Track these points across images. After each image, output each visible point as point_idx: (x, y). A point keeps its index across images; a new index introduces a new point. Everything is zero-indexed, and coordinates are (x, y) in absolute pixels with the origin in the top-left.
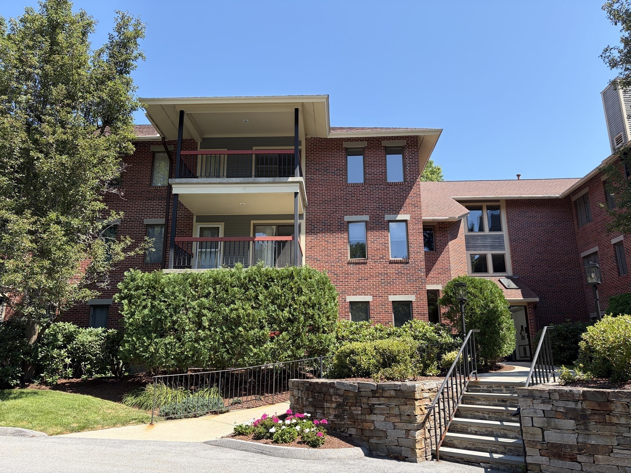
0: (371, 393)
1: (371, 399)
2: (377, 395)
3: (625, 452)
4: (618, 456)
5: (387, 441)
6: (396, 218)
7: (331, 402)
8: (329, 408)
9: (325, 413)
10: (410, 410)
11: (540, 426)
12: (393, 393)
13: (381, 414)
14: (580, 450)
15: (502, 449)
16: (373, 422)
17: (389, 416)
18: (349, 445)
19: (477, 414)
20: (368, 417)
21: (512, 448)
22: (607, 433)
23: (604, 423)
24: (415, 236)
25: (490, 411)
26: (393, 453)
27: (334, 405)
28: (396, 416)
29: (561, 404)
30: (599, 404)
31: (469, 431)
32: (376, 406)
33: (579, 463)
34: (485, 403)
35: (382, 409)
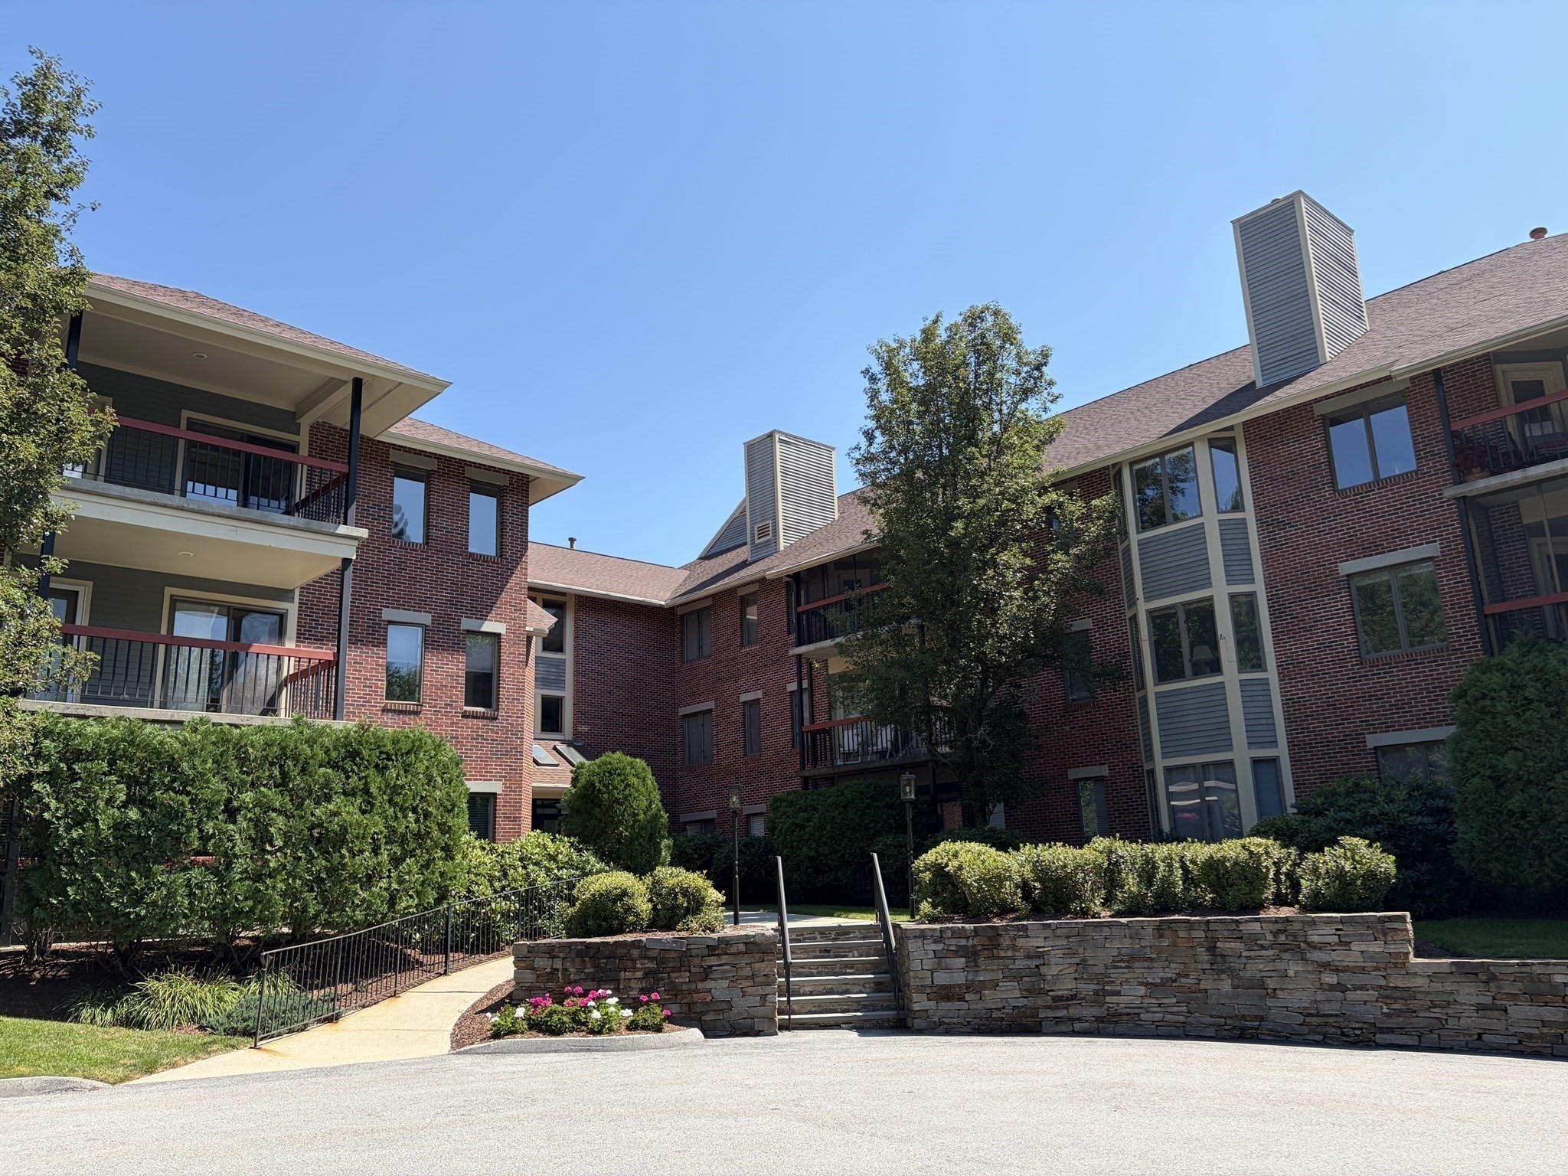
0: (707, 951)
1: (707, 958)
2: (717, 952)
3: (1009, 984)
4: (1003, 989)
5: (731, 1014)
6: (481, 627)
7: (635, 969)
8: (630, 979)
9: (621, 987)
10: (769, 968)
11: (929, 968)
12: (742, 947)
13: (722, 979)
14: (968, 988)
15: (855, 1006)
16: (709, 991)
17: (734, 980)
18: (677, 1027)
19: (801, 970)
20: (700, 986)
21: (867, 1003)
22: (995, 968)
23: (993, 957)
24: (511, 667)
25: (818, 965)
26: (740, 1029)
27: (639, 974)
28: (746, 978)
29: (953, 942)
30: (990, 938)
31: (802, 991)
32: (714, 968)
33: (966, 1001)
34: (802, 956)
35: (725, 971)
